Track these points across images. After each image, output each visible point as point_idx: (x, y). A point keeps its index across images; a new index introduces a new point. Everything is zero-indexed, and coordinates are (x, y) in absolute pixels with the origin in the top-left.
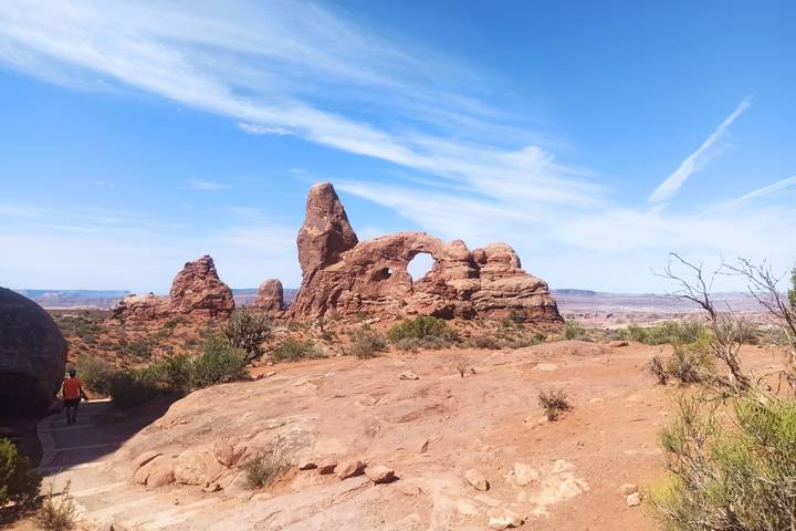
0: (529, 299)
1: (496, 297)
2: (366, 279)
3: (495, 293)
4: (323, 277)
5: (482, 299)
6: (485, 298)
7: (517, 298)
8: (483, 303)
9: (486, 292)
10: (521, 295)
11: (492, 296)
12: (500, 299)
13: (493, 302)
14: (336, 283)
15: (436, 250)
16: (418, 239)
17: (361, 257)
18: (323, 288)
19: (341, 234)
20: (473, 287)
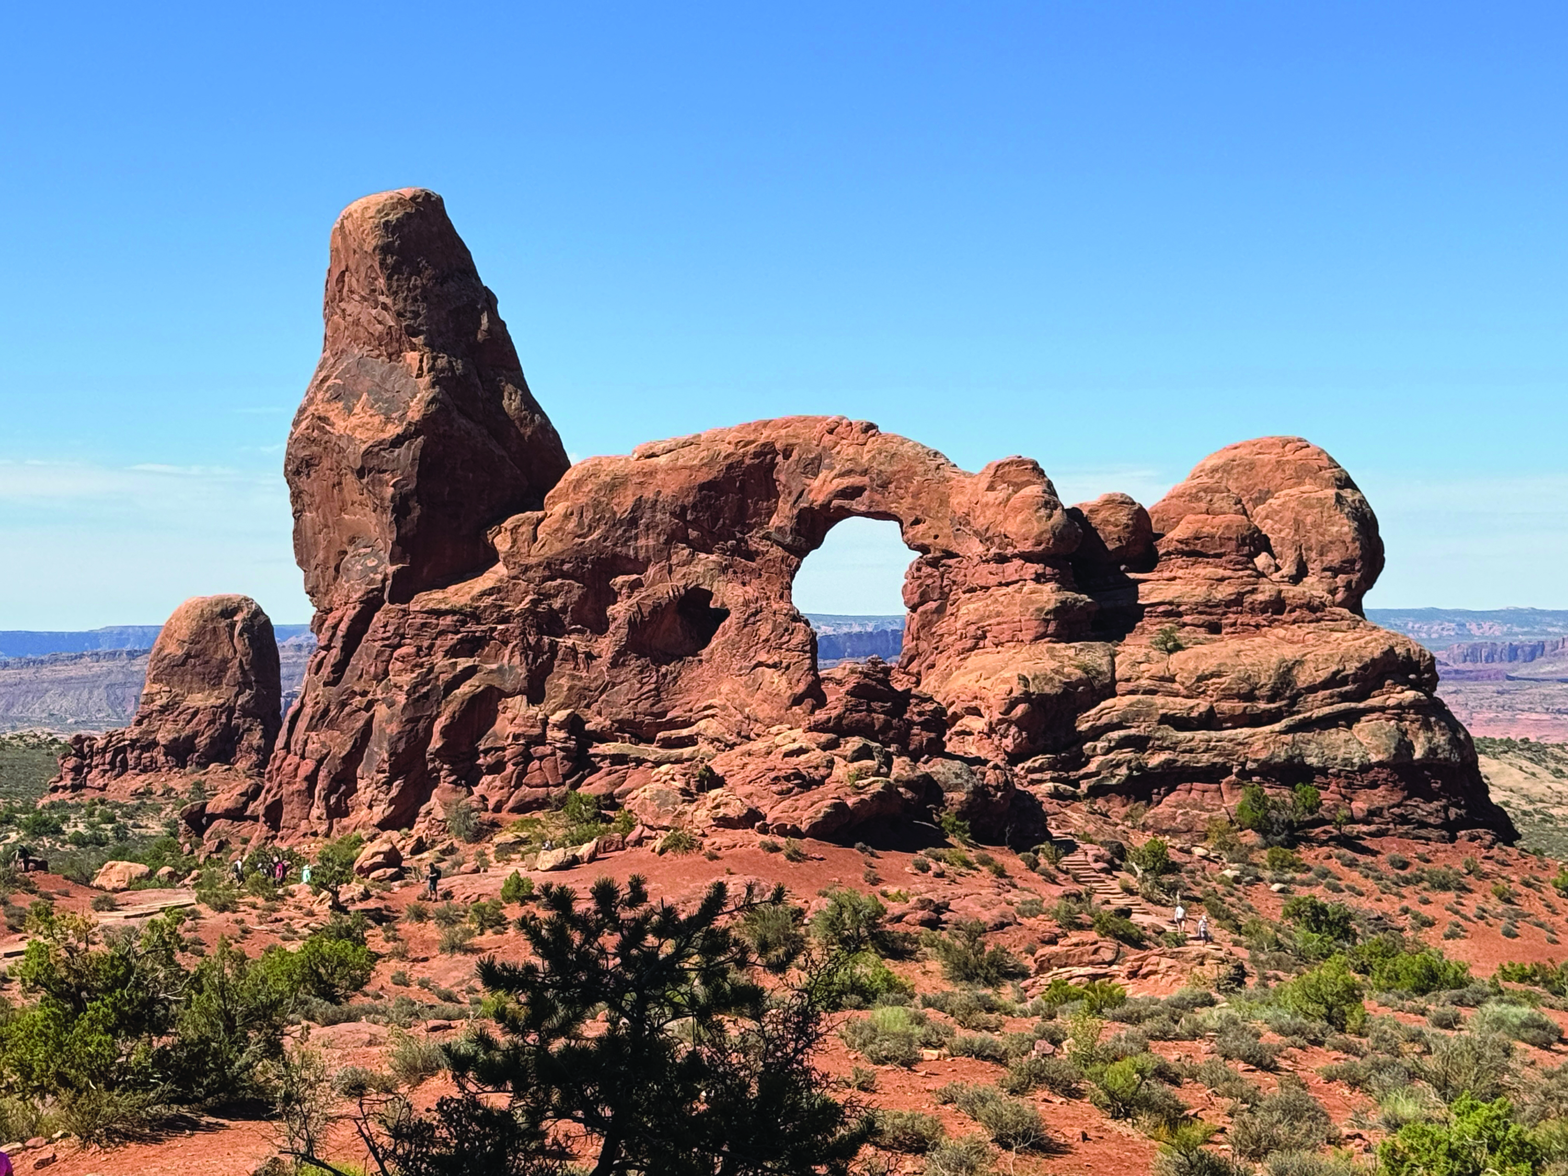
0: (1336, 736)
1: (1180, 723)
2: (606, 646)
3: (1178, 705)
4: (403, 637)
5: (1116, 735)
6: (1133, 731)
7: (1277, 727)
8: (1120, 757)
9: (1139, 702)
10: (1299, 712)
11: (1165, 719)
12: (1200, 735)
13: (1168, 748)
14: (464, 663)
15: (921, 506)
16: (839, 453)
17: (581, 540)
18: (406, 688)
19: (485, 432)
20: (1076, 680)
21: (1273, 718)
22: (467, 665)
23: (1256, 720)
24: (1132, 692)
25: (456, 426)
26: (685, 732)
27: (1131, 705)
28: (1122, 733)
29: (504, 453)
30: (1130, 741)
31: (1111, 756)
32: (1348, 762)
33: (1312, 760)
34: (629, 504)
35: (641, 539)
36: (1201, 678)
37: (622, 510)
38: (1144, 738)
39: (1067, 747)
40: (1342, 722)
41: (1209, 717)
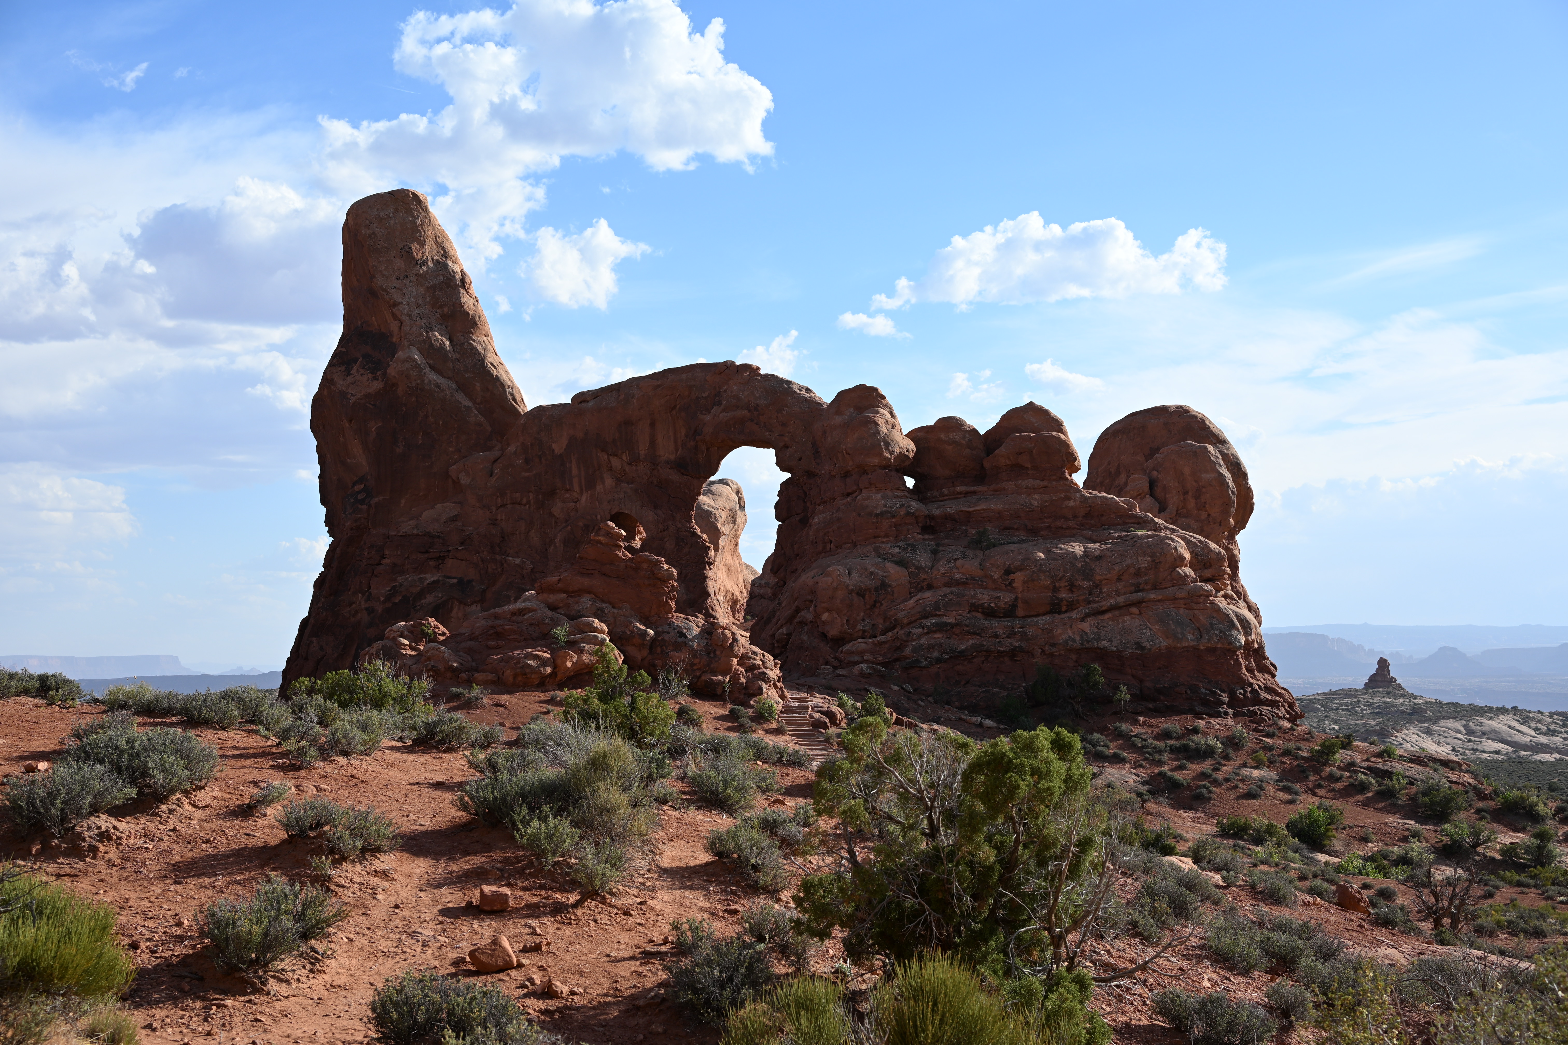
0: (1130, 621)
1: (990, 613)
3: (984, 597)
4: (383, 557)
5: (928, 622)
6: (945, 619)
7: (1074, 614)
8: (932, 641)
9: (951, 593)
10: (1094, 602)
11: (974, 607)
12: (1006, 622)
13: (975, 633)
14: (430, 578)
15: (789, 432)
16: (725, 391)
17: (527, 474)
18: (382, 599)
19: (454, 386)
20: (896, 574)
21: (1071, 606)
22: (432, 579)
23: (1055, 608)
24: (948, 585)
25: (426, 381)
27: (945, 595)
28: (934, 621)
29: (470, 404)
30: (941, 627)
31: (923, 641)
32: (1139, 646)
33: (1105, 644)
34: (564, 442)
35: (575, 471)
36: (1008, 572)
37: (559, 447)
38: (956, 625)
39: (884, 633)
40: (1134, 610)
41: (1014, 606)
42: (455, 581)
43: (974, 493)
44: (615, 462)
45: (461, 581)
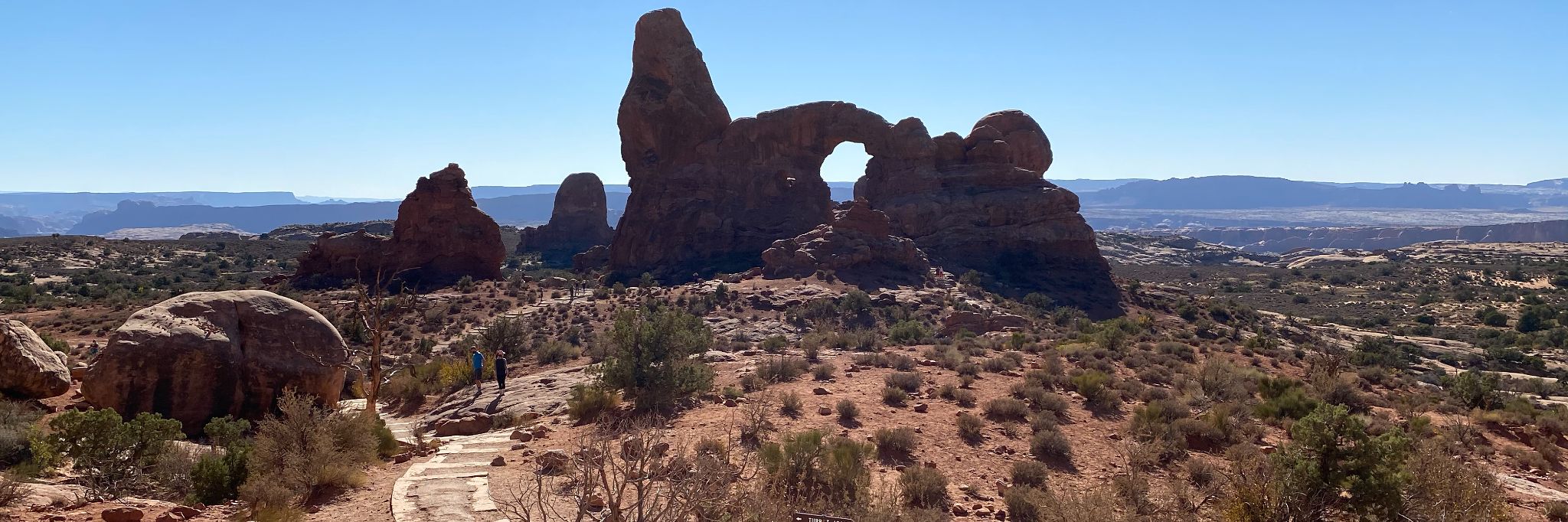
0: (1040, 229)
1: (979, 225)
3: (976, 218)
5: (951, 229)
6: (959, 227)
7: (1016, 225)
8: (954, 237)
9: (961, 215)
10: (1025, 220)
11: (972, 222)
12: (986, 229)
13: (972, 234)
14: (690, 199)
15: (874, 137)
16: (837, 115)
17: (736, 151)
19: (698, 107)
20: (936, 206)
21: (1015, 222)
23: (1007, 223)
24: (959, 212)
25: (684, 105)
26: (777, 227)
27: (958, 217)
28: (954, 228)
29: (705, 116)
30: (958, 231)
31: (950, 237)
32: (1045, 240)
33: (1030, 239)
34: (755, 136)
35: (760, 150)
36: (986, 206)
37: (753, 138)
38: (963, 230)
39: (932, 233)
40: (1042, 223)
41: (989, 221)
42: (701, 201)
43: (963, 167)
44: (781, 146)
45: (704, 201)
